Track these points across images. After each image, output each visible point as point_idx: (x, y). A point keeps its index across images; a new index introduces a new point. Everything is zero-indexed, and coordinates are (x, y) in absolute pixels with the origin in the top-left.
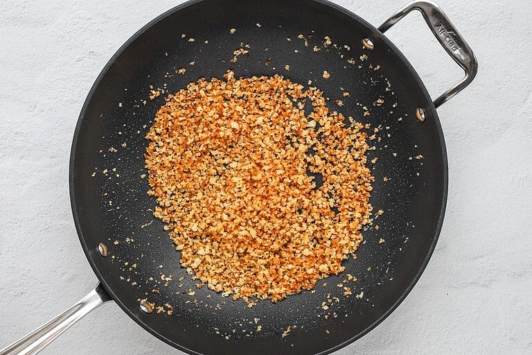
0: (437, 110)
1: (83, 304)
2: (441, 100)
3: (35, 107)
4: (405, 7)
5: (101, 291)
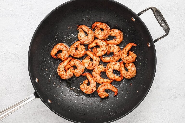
0: (154, 43)
1: (29, 98)
2: (156, 41)
3: (18, 44)
4: (147, 8)
5: (35, 94)
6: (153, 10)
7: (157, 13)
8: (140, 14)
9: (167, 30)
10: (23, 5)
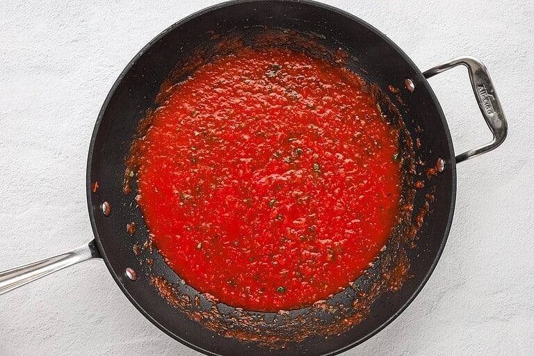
0: (457, 165)
1: (72, 254)
2: (463, 157)
5: (93, 247)
6: (469, 68)
7: (480, 78)
8: (430, 73)
9: (500, 134)
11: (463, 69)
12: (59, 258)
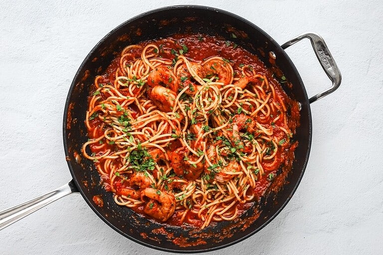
0: (310, 105)
1: (58, 192)
2: (314, 99)
3: (31, 116)
4: (301, 35)
5: (72, 185)
6: (311, 40)
8: (286, 46)
9: (337, 81)
10: (43, 41)
11: (307, 41)
12: (48, 196)
